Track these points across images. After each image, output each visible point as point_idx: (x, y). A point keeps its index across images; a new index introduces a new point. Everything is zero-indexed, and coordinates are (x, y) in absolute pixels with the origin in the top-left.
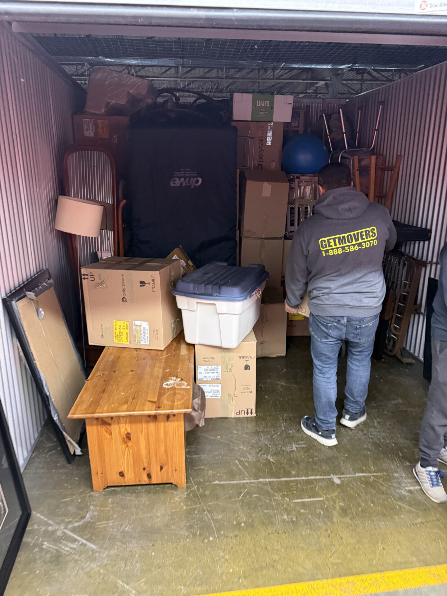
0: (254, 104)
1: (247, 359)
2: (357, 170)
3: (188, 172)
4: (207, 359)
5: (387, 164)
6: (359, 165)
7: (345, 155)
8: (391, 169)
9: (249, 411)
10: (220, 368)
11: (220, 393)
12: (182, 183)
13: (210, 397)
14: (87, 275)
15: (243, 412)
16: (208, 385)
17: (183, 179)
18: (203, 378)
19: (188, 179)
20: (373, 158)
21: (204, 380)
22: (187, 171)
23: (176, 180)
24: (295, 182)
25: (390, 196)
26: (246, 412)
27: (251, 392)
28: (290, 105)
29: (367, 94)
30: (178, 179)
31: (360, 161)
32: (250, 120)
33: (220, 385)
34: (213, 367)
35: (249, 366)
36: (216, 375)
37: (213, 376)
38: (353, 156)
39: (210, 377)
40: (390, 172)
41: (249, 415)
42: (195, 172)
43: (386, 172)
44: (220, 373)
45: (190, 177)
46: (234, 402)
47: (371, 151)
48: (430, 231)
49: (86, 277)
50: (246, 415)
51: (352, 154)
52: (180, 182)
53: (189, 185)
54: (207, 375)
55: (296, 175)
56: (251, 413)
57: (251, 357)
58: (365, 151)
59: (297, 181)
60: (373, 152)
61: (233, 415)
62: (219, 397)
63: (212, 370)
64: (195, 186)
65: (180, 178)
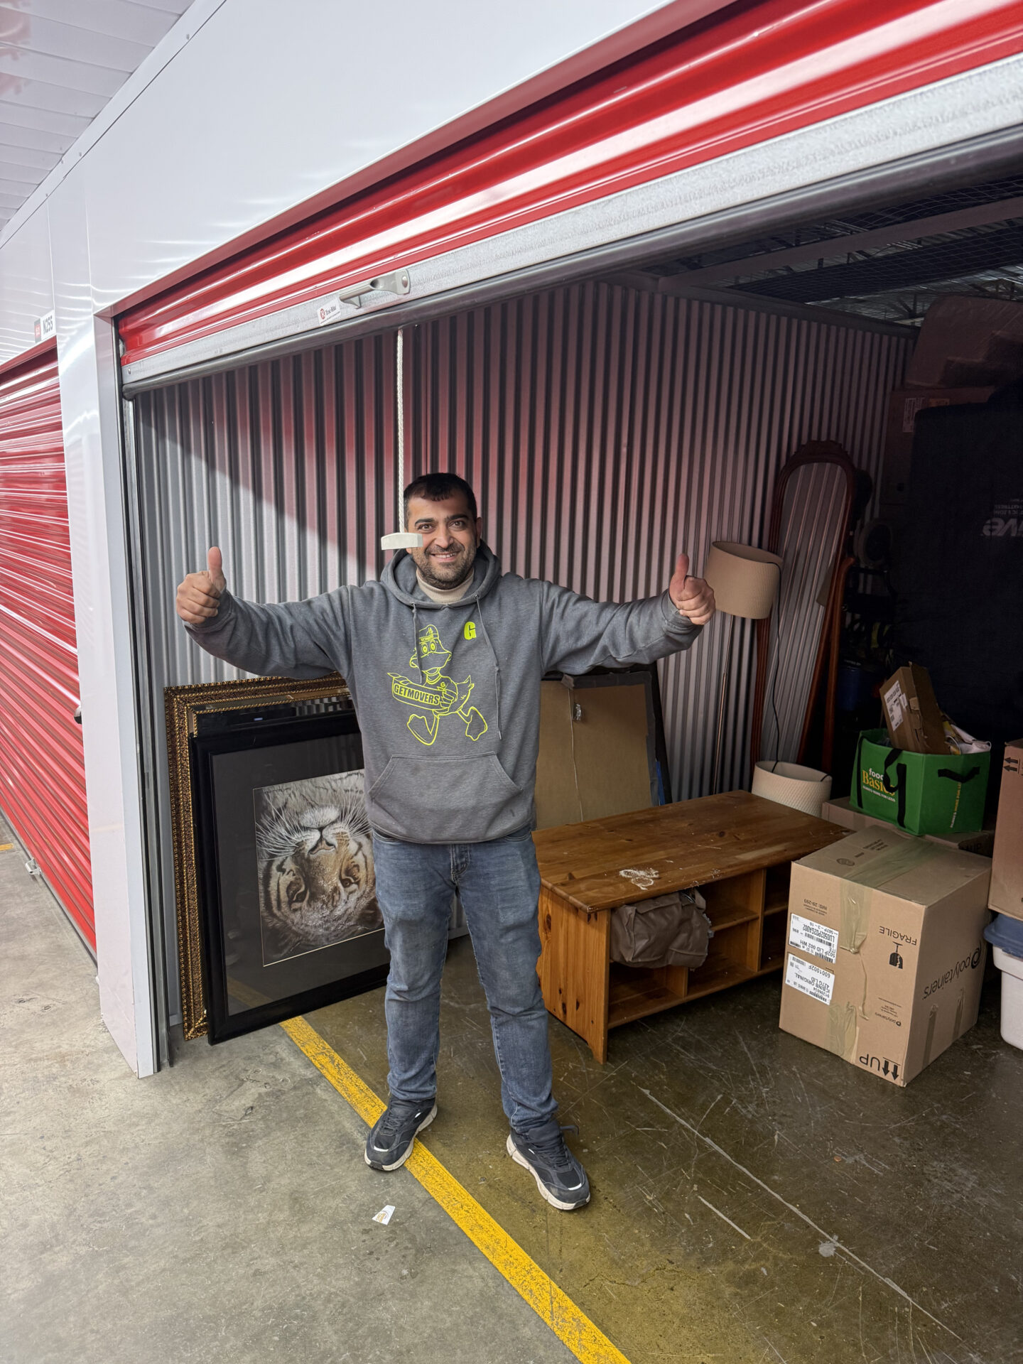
1: (898, 940)
4: (812, 905)
10: (836, 937)
11: (830, 994)
12: (1009, 531)
13: (808, 994)
16: (808, 964)
17: (1013, 522)
18: (799, 943)
21: (802, 948)
23: (996, 524)
27: (899, 1024)
30: (1001, 521)
33: (832, 977)
34: (822, 929)
35: (900, 959)
36: (826, 948)
37: (820, 949)
39: (813, 947)
44: (835, 948)
46: (858, 1029)
52: (1007, 527)
54: (808, 941)
57: (908, 940)
61: (853, 1059)
63: (819, 935)
65: (1007, 519)
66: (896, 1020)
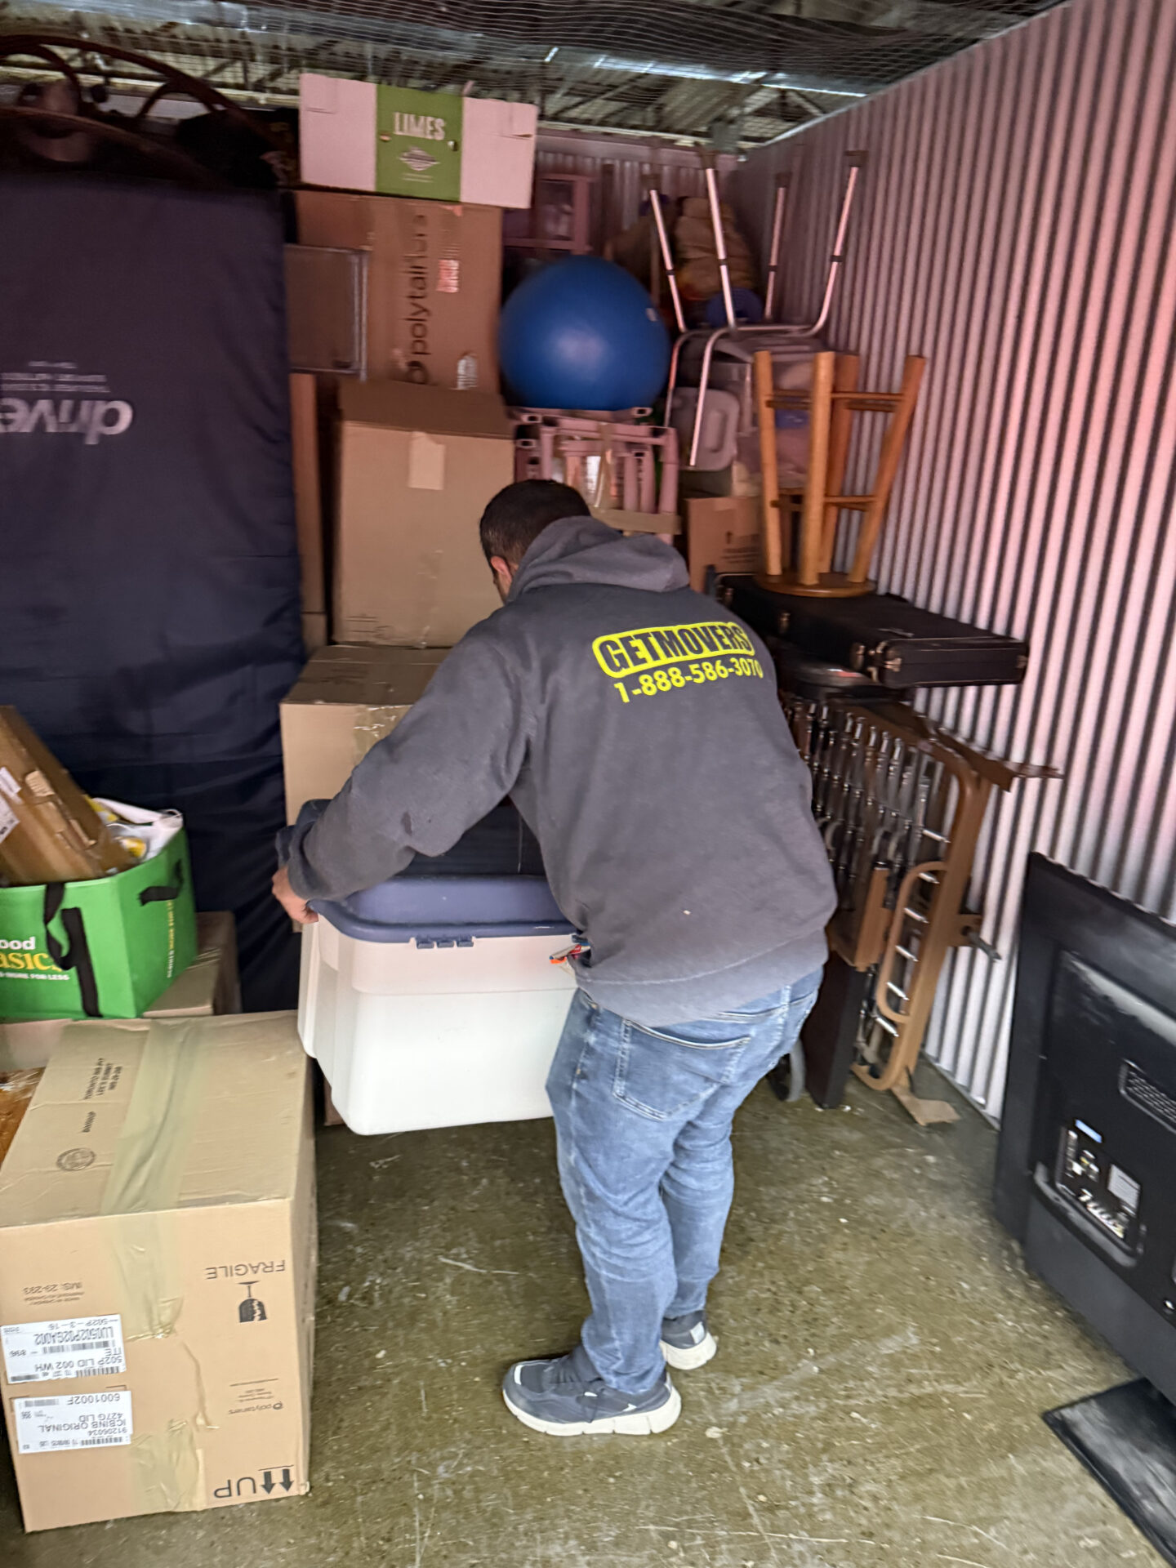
1: (250, 1277)
2: (769, 404)
3: (68, 378)
4: (44, 1293)
5: (871, 387)
6: (776, 387)
7: (727, 348)
8: (885, 404)
9: (277, 1477)
10: (117, 1327)
11: (129, 1426)
12: (41, 424)
13: (79, 1446)
15: (246, 1486)
16: (63, 1400)
18: (32, 1372)
19: (67, 405)
20: (825, 360)
21: (42, 1378)
22: (66, 372)
23: (12, 410)
24: (537, 437)
25: (879, 505)
26: (261, 1481)
27: (279, 1406)
28: (525, 141)
29: (806, 131)
30: (21, 405)
31: (778, 369)
32: (370, 186)
33: (126, 1396)
34: (81, 1324)
35: (260, 1305)
36: (99, 1354)
37: (85, 1362)
38: (752, 352)
39: (70, 1364)
40: (880, 416)
41: (278, 1491)
43: (868, 416)
44: (119, 1344)
45: (78, 398)
46: (200, 1453)
47: (817, 336)
48: (1024, 648)
50: (262, 1495)
51: (751, 343)
52: (34, 416)
53: (73, 429)
54: (53, 1358)
55: (540, 413)
56: (287, 1484)
57: (268, 1268)
58: (795, 335)
59: (547, 434)
60: (822, 341)
61: (199, 1500)
62: (126, 1441)
63: (75, 1338)
64: (103, 438)
65: (31, 399)
66: (273, 1402)
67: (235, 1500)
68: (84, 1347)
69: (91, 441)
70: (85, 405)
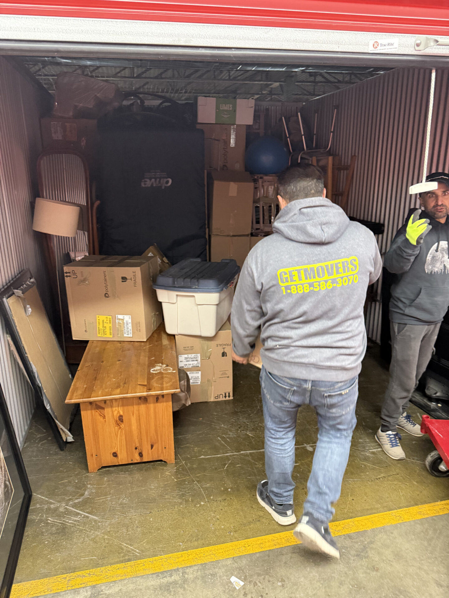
0: (217, 108)
1: (224, 347)
3: (158, 174)
4: (187, 348)
5: (343, 165)
7: (304, 156)
8: (346, 168)
9: (227, 395)
10: (199, 356)
11: (200, 380)
12: (152, 184)
14: (69, 273)
15: (221, 396)
17: (153, 180)
18: (183, 366)
19: (158, 180)
20: (330, 158)
21: (185, 367)
22: (158, 172)
23: (146, 181)
24: (258, 182)
25: (346, 194)
26: (224, 395)
27: (228, 377)
28: (252, 108)
29: (322, 98)
30: (148, 180)
31: (318, 161)
32: (214, 122)
33: (200, 372)
34: (193, 355)
35: (226, 353)
36: (196, 362)
37: (193, 364)
38: (311, 157)
39: (190, 364)
40: (345, 171)
41: (227, 398)
42: (165, 173)
43: (342, 171)
44: (200, 360)
45: (160, 178)
46: (213, 387)
47: (328, 152)
48: (383, 225)
49: (68, 274)
50: (224, 399)
51: (311, 155)
53: (159, 185)
54: (187, 363)
55: (259, 176)
56: (229, 396)
57: (228, 345)
58: (322, 152)
59: (260, 181)
60: (329, 153)
61: (212, 399)
62: (199, 383)
63: (192, 359)
64: (165, 187)
65: (150, 179)
66: (227, 376)
67: (219, 400)
68: (193, 361)
69: (163, 188)
70: (162, 179)
